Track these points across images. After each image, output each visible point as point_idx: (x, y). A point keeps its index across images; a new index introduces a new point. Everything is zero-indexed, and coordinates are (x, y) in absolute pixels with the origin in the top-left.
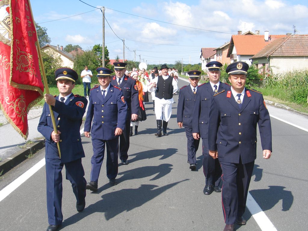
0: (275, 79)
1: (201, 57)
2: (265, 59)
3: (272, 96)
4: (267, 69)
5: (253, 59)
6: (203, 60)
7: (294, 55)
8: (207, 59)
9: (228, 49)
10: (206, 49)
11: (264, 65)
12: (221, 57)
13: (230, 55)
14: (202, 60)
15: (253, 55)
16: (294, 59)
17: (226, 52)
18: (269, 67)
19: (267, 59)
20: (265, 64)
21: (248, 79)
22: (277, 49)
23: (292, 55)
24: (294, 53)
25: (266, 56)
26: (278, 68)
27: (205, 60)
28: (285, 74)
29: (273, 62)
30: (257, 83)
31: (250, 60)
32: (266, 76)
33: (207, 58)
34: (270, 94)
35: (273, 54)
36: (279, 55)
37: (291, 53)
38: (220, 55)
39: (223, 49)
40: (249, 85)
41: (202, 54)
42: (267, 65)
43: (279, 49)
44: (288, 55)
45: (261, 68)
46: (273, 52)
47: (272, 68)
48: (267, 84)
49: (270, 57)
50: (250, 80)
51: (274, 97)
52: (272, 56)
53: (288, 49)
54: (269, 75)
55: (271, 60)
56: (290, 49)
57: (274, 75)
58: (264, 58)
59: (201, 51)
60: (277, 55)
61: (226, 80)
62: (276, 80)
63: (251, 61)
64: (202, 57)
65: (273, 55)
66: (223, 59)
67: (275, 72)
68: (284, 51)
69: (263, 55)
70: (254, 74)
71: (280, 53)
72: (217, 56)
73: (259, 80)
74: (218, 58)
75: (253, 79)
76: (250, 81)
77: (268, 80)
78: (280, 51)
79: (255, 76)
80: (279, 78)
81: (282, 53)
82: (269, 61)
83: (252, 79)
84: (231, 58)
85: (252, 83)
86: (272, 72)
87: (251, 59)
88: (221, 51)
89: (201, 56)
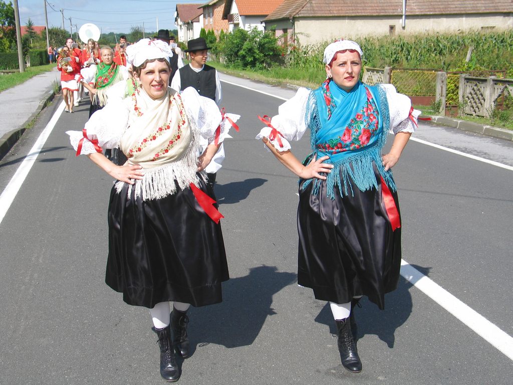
0: (305, 53)
1: (176, 20)
2: (286, 22)
3: (308, 79)
4: (291, 38)
5: (267, 22)
6: (181, 26)
7: (331, 15)
8: (188, 23)
9: (224, 5)
10: (184, 6)
11: (285, 31)
12: (211, 20)
13: (227, 15)
14: (178, 25)
15: (266, 16)
16: (331, 21)
17: (220, 11)
18: (294, 34)
19: (291, 21)
20: (287, 29)
21: (262, 55)
22: (305, 4)
23: (327, 15)
24: (332, 12)
25: (289, 16)
26: (308, 36)
27: (184, 24)
28: (319, 45)
29: (300, 26)
30: (276, 62)
31: (262, 23)
32: (290, 49)
33: (187, 21)
34: (304, 78)
35: (299, 13)
36: (308, 15)
37: (326, 12)
38: (209, 16)
39: (215, 5)
40: (265, 65)
41: (178, 14)
42: (290, 31)
43: (308, 5)
44: (322, 15)
45: (281, 37)
46: (299, 9)
47: (298, 35)
48: (292, 62)
49: (295, 19)
50: (265, 55)
51: (309, 81)
52: (297, 16)
53: (322, 5)
54: (295, 48)
55: (296, 23)
56: (324, 5)
57: (303, 46)
58: (285, 20)
59: (177, 10)
60: (305, 15)
61: (228, 57)
62: (305, 55)
63: (264, 24)
64: (179, 20)
65: (300, 15)
66: (214, 23)
67: (303, 41)
68: (316, 9)
69: (284, 15)
70: (271, 46)
71: (309, 12)
72: (204, 17)
73: (280, 55)
74: (207, 20)
75: (271, 54)
76: (266, 58)
77: (294, 56)
78: (309, 9)
79: (273, 50)
80: (310, 53)
81: (312, 12)
82: (293, 24)
83: (269, 55)
84: (229, 21)
85: (269, 61)
86: (298, 42)
87: (263, 21)
88: (211, 10)
89: (176, 18)
